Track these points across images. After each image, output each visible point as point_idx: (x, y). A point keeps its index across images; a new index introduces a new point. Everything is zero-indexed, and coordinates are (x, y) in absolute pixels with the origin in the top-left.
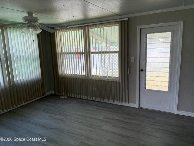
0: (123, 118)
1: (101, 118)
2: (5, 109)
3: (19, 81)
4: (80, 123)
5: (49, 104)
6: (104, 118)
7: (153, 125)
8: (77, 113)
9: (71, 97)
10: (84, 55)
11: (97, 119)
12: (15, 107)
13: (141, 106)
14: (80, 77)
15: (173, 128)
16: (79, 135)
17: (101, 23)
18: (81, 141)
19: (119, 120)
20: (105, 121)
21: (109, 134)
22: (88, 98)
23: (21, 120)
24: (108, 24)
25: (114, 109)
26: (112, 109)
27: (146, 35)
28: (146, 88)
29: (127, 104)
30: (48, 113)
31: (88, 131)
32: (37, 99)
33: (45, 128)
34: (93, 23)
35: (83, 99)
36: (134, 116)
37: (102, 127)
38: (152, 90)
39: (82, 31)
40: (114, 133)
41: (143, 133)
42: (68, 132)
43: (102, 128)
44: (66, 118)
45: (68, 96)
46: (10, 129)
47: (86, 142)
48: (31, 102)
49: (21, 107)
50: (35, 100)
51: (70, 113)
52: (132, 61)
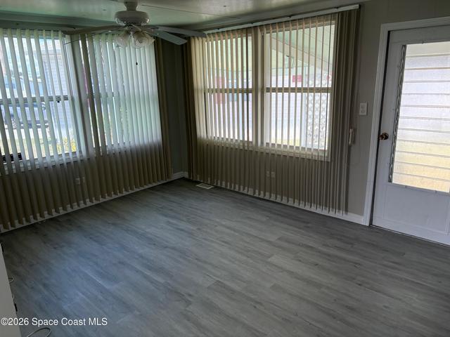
0: (324, 245)
1: (273, 238)
2: (88, 200)
3: (116, 147)
4: (226, 242)
5: (172, 198)
6: (279, 239)
7: (393, 268)
8: (224, 223)
9: (220, 188)
10: (250, 95)
11: (263, 240)
12: (108, 198)
13: (375, 223)
14: (239, 145)
15: (440, 282)
16: (216, 267)
17: (293, 18)
18: (218, 279)
19: (311, 248)
20: (279, 247)
21: (281, 273)
22: (254, 193)
23: (114, 224)
24: (316, 19)
25: (308, 223)
26: (304, 222)
27: (405, 46)
28: (393, 182)
29: (340, 215)
30: (166, 216)
31: (237, 262)
32: (150, 186)
33: (154, 244)
34: (274, 19)
35: (243, 194)
36: (352, 244)
37: (269, 257)
38: (406, 187)
39: (250, 38)
40: (291, 273)
41: (359, 283)
42: (197, 259)
43: (269, 260)
44: (199, 229)
45: (215, 184)
46: (91, 238)
47: (228, 283)
48: (138, 190)
49: (120, 198)
50: (146, 187)
51: (210, 220)
52: (360, 114)
